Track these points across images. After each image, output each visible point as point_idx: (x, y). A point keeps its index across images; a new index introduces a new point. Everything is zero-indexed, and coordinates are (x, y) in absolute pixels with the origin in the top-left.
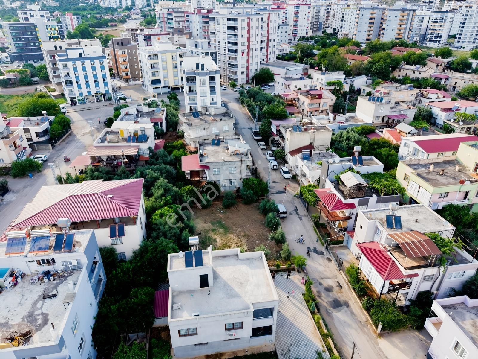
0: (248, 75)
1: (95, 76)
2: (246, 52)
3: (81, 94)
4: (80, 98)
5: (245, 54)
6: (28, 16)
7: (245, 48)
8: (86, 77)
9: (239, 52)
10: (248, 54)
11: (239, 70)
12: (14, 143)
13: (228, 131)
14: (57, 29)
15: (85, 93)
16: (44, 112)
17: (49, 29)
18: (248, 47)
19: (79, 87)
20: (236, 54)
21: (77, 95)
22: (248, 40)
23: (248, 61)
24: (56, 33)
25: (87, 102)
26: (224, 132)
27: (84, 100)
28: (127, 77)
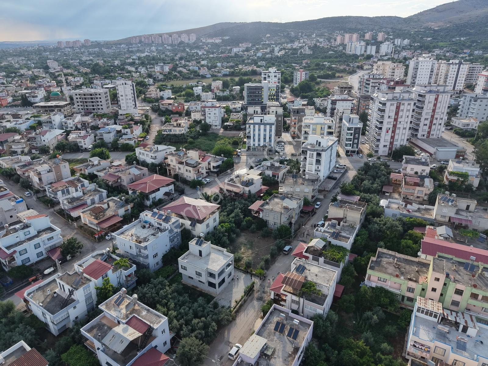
0: (390, 149)
1: (265, 135)
2: (391, 129)
3: (254, 145)
4: (253, 147)
5: (390, 132)
6: (267, 76)
7: (391, 126)
8: (259, 135)
9: (384, 130)
10: (394, 132)
11: (382, 144)
12: (198, 170)
13: (308, 192)
14: (275, 90)
15: (256, 145)
16: (222, 155)
17: (270, 90)
18: (395, 126)
19: (254, 140)
20: (380, 131)
21: (252, 145)
22: (396, 120)
23: (393, 137)
24: (274, 92)
25: (257, 150)
26: (305, 192)
27: (255, 149)
28: (294, 135)
